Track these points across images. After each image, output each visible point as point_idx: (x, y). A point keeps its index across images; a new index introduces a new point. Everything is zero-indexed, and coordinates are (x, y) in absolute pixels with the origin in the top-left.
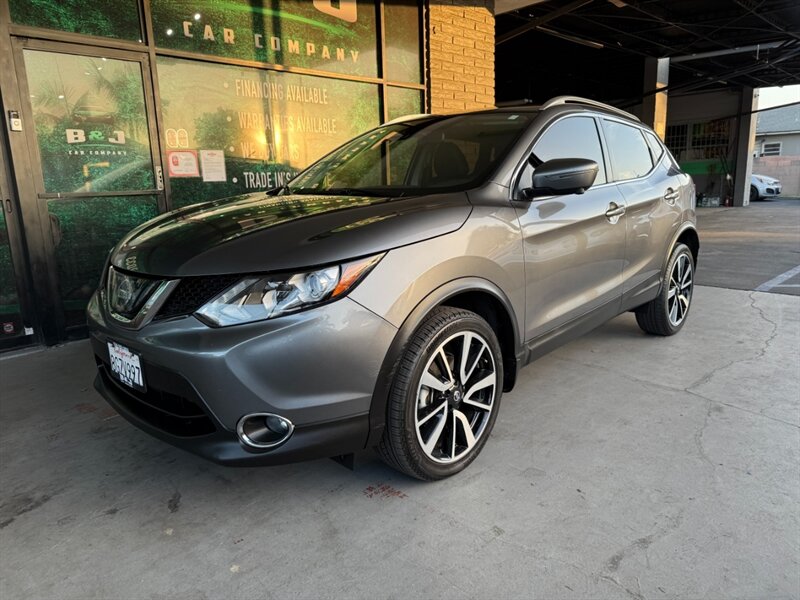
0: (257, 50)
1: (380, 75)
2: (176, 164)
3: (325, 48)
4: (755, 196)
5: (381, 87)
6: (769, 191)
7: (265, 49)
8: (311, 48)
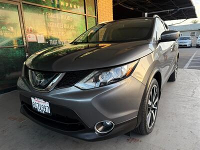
0: (52, 4)
1: (85, 13)
2: (30, 37)
3: (71, 5)
5: (85, 16)
7: (54, 4)
8: (67, 4)
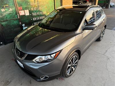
2: (21, 13)
4: (111, 7)
6: (113, 5)
